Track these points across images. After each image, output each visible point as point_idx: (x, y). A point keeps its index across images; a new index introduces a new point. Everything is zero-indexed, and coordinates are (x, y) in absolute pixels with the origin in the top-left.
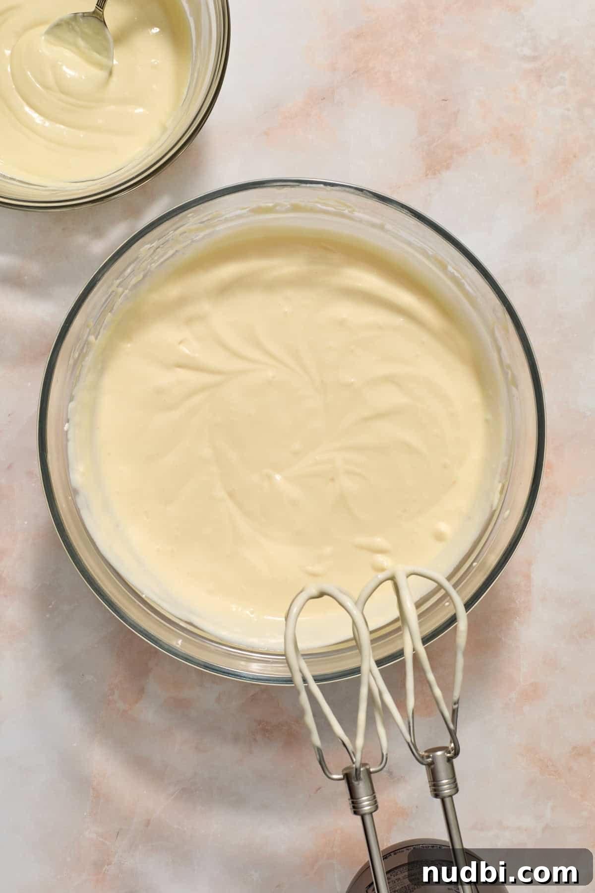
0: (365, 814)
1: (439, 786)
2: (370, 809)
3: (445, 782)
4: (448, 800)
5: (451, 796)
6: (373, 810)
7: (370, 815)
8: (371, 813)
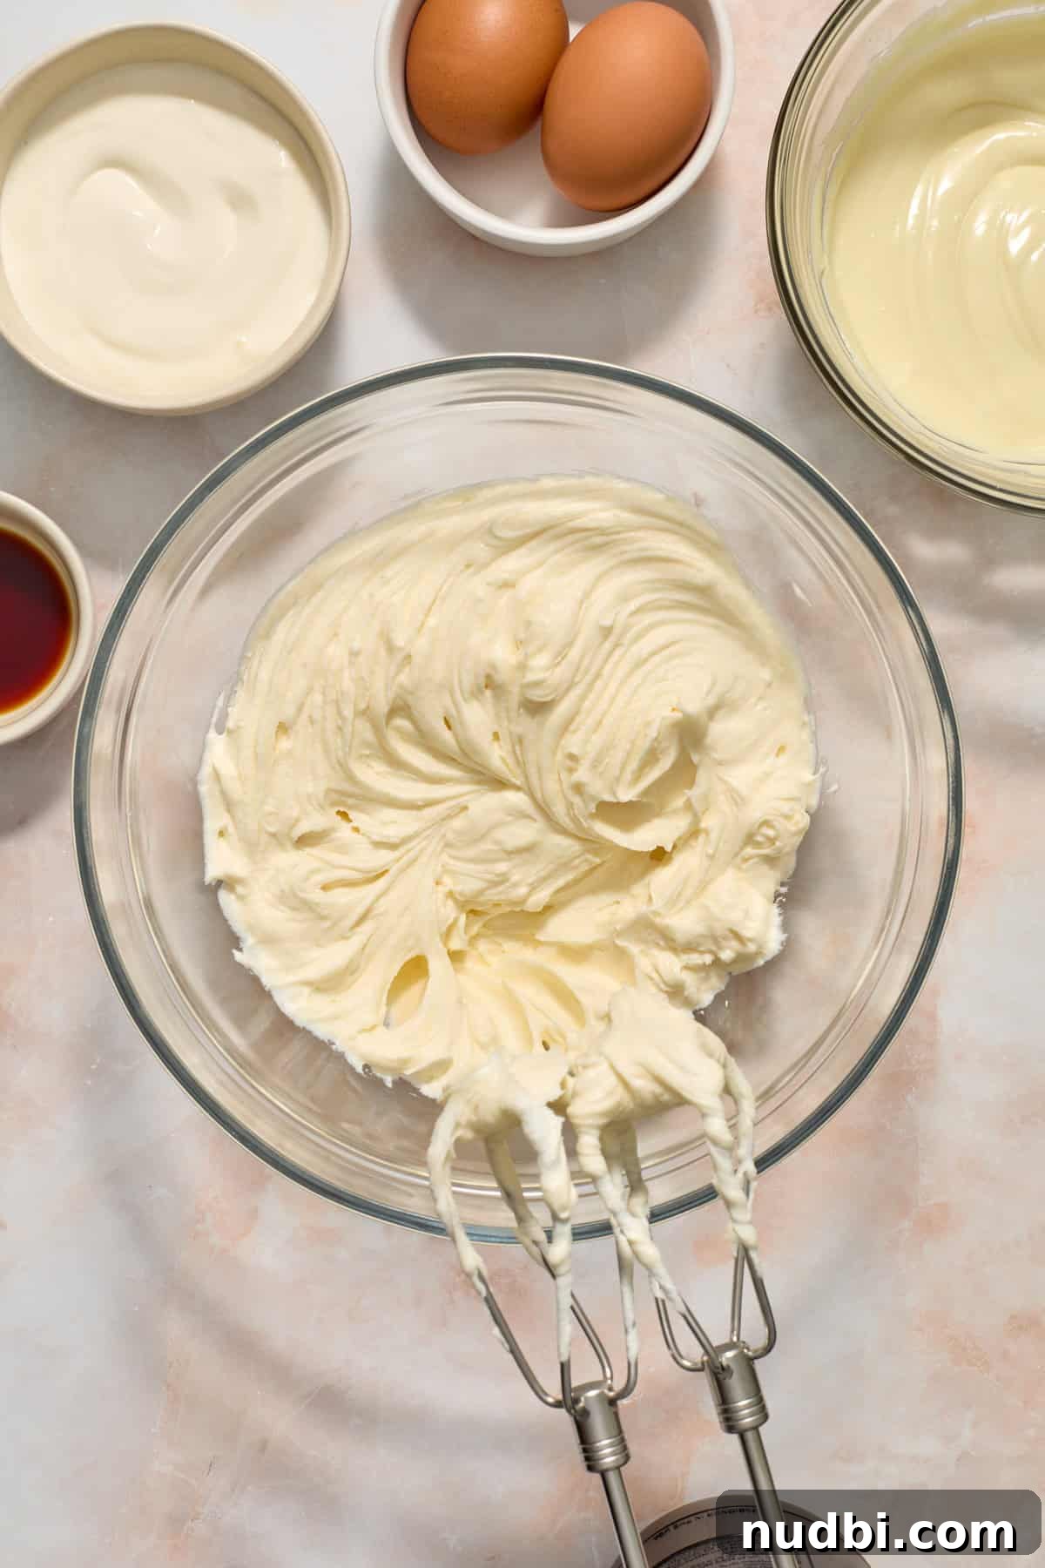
0: (607, 1470)
1: (733, 1412)
2: (617, 1459)
3: (742, 1403)
4: (750, 1436)
5: (756, 1428)
6: (622, 1461)
7: (617, 1471)
8: (618, 1468)
